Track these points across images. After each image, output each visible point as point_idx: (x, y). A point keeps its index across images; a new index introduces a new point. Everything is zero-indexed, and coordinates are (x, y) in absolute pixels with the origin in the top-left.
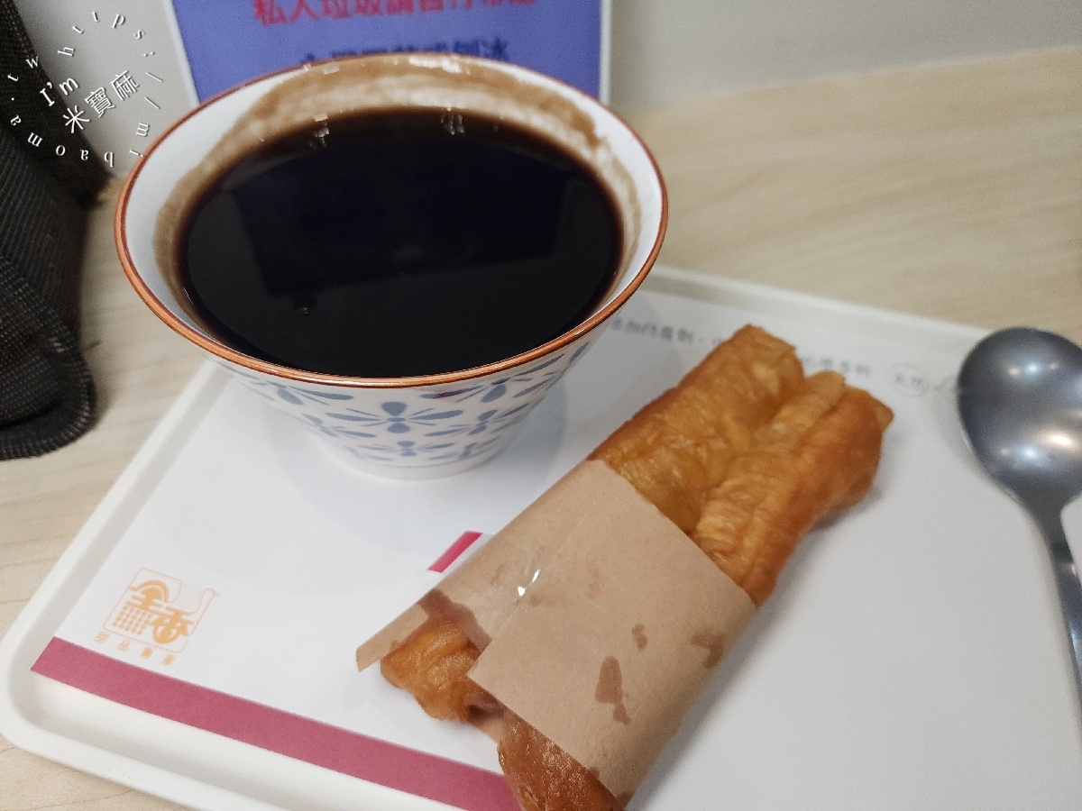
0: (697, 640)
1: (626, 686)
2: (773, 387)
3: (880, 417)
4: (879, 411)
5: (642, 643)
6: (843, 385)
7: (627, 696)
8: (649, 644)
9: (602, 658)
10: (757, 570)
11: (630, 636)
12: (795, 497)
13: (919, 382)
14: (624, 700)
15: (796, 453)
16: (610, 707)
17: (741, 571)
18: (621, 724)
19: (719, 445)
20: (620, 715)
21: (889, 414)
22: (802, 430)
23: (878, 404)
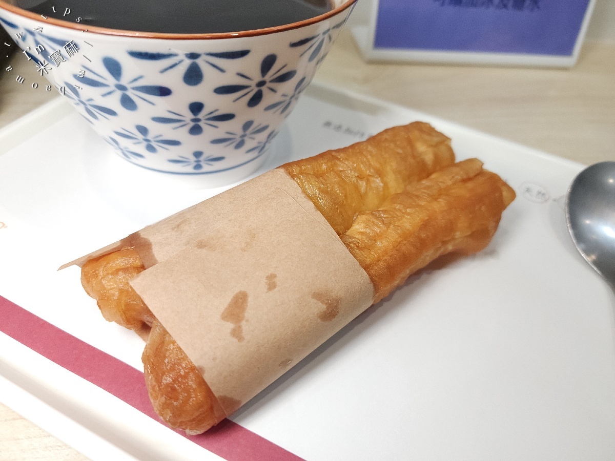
0: (318, 296)
1: (249, 313)
2: (429, 158)
3: (505, 194)
4: (504, 189)
5: (271, 286)
6: (482, 167)
7: (247, 321)
8: (276, 289)
9: (237, 290)
10: (382, 264)
11: (264, 280)
12: (425, 225)
13: (543, 194)
14: (243, 323)
15: (435, 198)
16: (230, 326)
17: (368, 261)
18: (235, 340)
19: (378, 182)
20: (237, 333)
21: (513, 195)
22: (443, 186)
23: (505, 184)
